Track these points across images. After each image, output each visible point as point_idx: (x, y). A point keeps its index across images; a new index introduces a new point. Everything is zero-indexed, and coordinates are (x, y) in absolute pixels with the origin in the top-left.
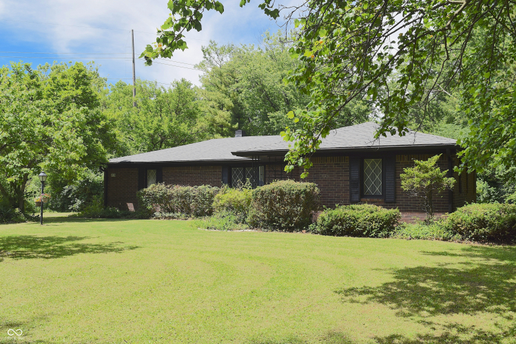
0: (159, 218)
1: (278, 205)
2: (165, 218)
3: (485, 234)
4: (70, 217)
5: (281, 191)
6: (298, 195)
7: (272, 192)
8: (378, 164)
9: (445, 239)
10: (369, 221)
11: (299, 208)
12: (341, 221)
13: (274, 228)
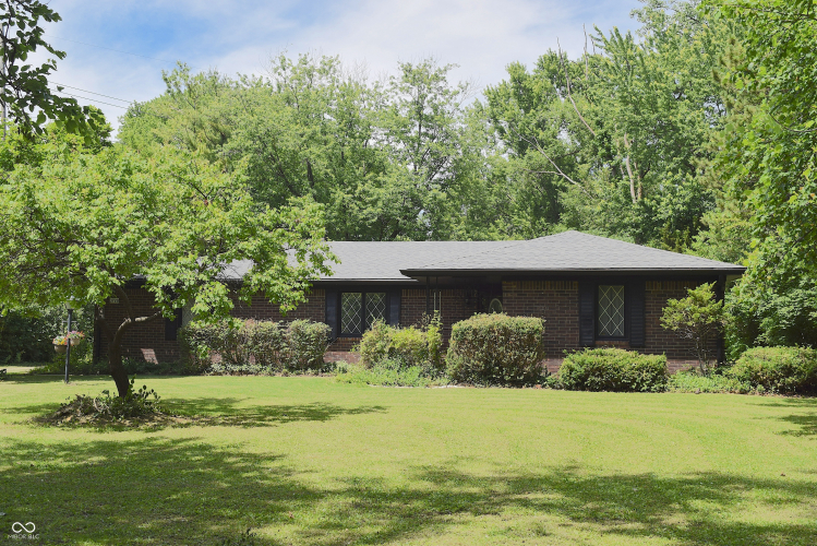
0: (220, 374)
1: (501, 349)
2: (232, 373)
3: (794, 383)
4: (32, 373)
5: (505, 329)
6: (531, 335)
7: (491, 330)
8: (618, 294)
9: (743, 392)
10: (637, 370)
11: (532, 355)
12: (599, 370)
13: (494, 382)
